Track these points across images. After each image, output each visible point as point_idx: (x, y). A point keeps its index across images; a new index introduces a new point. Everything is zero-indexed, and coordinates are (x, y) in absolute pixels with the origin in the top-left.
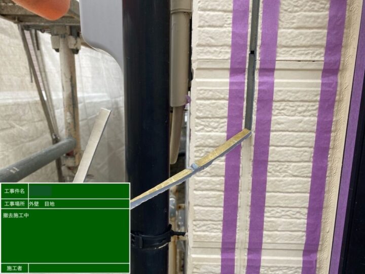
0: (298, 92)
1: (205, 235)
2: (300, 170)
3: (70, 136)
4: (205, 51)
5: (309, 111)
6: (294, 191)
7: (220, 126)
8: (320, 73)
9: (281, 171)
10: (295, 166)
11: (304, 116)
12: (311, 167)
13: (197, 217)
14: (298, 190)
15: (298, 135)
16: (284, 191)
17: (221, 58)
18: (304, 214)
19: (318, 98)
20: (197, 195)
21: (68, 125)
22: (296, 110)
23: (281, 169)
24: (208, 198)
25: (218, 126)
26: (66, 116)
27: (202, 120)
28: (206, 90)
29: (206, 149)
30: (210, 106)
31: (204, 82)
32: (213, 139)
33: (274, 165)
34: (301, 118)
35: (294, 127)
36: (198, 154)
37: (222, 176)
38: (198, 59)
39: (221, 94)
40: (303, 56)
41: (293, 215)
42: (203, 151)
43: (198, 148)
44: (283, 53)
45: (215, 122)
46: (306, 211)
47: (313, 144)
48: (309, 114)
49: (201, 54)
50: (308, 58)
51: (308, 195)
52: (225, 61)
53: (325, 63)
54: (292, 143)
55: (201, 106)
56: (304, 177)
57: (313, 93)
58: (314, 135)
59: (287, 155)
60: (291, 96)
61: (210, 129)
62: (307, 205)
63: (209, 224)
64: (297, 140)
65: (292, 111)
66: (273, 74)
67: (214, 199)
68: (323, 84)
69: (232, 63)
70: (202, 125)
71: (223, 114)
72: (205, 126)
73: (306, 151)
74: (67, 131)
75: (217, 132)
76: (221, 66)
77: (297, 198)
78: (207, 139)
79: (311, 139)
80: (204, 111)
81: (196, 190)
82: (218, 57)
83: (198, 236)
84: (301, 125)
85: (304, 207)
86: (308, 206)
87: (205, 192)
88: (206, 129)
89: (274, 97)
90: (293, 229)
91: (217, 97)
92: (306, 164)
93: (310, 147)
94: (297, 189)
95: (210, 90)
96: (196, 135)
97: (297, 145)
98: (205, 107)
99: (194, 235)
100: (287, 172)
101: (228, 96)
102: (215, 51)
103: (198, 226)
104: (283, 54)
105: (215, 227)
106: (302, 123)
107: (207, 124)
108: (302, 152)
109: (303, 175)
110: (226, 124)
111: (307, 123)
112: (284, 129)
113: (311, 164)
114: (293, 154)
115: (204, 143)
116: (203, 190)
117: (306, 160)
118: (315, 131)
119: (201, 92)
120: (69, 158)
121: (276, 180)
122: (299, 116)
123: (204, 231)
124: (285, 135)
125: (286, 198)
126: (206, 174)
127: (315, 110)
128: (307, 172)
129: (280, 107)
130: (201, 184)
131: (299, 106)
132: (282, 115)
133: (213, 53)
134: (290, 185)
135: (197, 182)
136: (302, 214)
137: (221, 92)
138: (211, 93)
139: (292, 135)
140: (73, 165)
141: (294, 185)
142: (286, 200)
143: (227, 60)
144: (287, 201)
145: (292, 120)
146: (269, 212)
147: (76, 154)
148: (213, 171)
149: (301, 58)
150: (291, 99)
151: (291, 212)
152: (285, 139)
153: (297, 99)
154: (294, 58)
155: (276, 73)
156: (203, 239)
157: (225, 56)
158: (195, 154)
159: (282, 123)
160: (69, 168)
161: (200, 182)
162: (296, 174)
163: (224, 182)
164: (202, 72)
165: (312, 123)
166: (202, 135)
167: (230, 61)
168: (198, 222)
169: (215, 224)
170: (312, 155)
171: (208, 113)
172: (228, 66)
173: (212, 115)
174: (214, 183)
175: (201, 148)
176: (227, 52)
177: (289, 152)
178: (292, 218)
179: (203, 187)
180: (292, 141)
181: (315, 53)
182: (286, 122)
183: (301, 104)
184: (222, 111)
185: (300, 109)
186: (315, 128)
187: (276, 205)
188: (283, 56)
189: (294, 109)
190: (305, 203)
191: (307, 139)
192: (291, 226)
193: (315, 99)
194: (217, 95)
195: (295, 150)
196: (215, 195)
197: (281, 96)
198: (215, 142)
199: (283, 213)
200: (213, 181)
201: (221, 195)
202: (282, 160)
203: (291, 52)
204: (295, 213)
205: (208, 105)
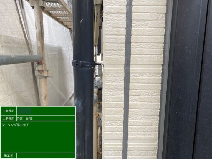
13: (107, 48)
18: (156, 46)
20: (107, 37)
43: (107, 14)
54: (149, 11)
59: (147, 17)
63: (112, 52)
77: (152, 38)
83: (107, 58)
105: (115, 53)
123: (110, 56)
125: (147, 38)
128: (156, 25)
139: (149, 7)
148: (114, 25)
151: (150, 45)
152: (146, 9)
156: (110, 59)
168: (108, 51)
190: (156, 40)
195: (150, 14)
196: (114, 37)
200: (114, 30)
201: (118, 37)
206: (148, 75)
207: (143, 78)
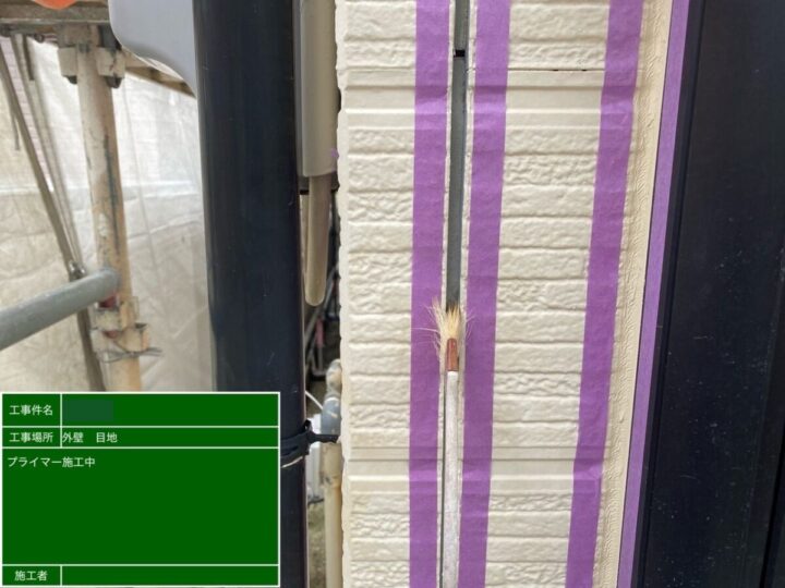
0: (554, 133)
1: (375, 434)
2: (563, 296)
3: (107, 264)
4: (362, 50)
5: (578, 173)
6: (552, 339)
7: (399, 208)
8: (598, 95)
9: (525, 298)
10: (552, 287)
11: (567, 184)
12: (586, 288)
13: (358, 397)
14: (560, 337)
15: (556, 224)
16: (531, 339)
17: (395, 65)
18: (575, 385)
19: (596, 146)
20: (357, 352)
21: (101, 240)
22: (551, 171)
23: (524, 294)
24: (378, 357)
25: (395, 207)
26: (97, 222)
27: (363, 195)
28: (367, 132)
29: (372, 257)
30: (378, 166)
31: (363, 115)
32: (385, 236)
33: (509, 286)
34: (563, 187)
35: (548, 207)
36: (355, 268)
37: (407, 311)
38: (349, 68)
39: (399, 139)
40: (563, 59)
41: (552, 387)
42: (366, 261)
43: (356, 255)
44: (522, 53)
45: (390, 200)
46: (577, 379)
47: (587, 241)
48: (577, 179)
49: (355, 57)
50: (573, 64)
51: (580, 346)
52: (405, 70)
53: (607, 75)
54: (545, 240)
55: (360, 167)
56: (571, 309)
57: (585, 136)
58: (589, 222)
59: (535, 265)
60: (540, 144)
61: (379, 215)
62: (578, 366)
63: (383, 411)
64: (556, 233)
65: (545, 174)
66: (504, 98)
67: (392, 359)
68: (604, 117)
69: (418, 74)
70: (362, 206)
71: (404, 182)
72: (369, 208)
73: (573, 257)
74: (101, 255)
75: (393, 220)
76: (396, 81)
77: (558, 354)
78: (372, 235)
79: (583, 232)
80: (365, 176)
81: (353, 341)
82: (389, 62)
83: (360, 435)
84: (561, 202)
85: (573, 372)
86: (580, 369)
87: (371, 346)
88: (370, 214)
89: (506, 145)
90: (552, 417)
91: (391, 147)
92: (574, 283)
93: (583, 248)
94: (558, 333)
95: (377, 133)
96: (352, 227)
97: (555, 244)
98: (367, 169)
99: (353, 435)
100: (536, 301)
101: (412, 145)
102: (384, 50)
103: (361, 415)
104: (523, 56)
105: (396, 415)
106: (565, 197)
107: (373, 204)
108: (565, 260)
109: (568, 307)
110: (411, 203)
111: (574, 197)
112: (527, 212)
113: (585, 283)
114: (547, 263)
115: (368, 244)
116: (367, 342)
117: (574, 274)
118: (592, 214)
119: (358, 136)
120: (107, 313)
121: (515, 317)
122: (559, 184)
123: (373, 426)
124: (531, 224)
125: (537, 354)
126: (373, 308)
127: (591, 171)
128: (577, 299)
129: (518, 165)
130: (363, 330)
131: (557, 163)
132: (524, 183)
133: (379, 54)
134: (543, 326)
135: (355, 326)
136: (569, 385)
137: (399, 135)
138: (378, 138)
139: (543, 223)
140: (116, 328)
141: (551, 326)
142: (537, 357)
143: (408, 68)
144: (539, 360)
145: (543, 194)
146: (503, 383)
147: (122, 303)
148: (387, 301)
149: (560, 64)
150: (540, 149)
151: (547, 382)
152: (531, 233)
153: (553, 149)
154: (544, 65)
155: (510, 96)
156: (371, 441)
157: (404, 61)
158: (350, 267)
159: (524, 200)
160: (107, 334)
161: (362, 324)
162: (554, 303)
163: (410, 323)
164: (359, 95)
165: (584, 198)
166: (362, 227)
167: (414, 71)
168: (360, 407)
169: (395, 411)
170: (587, 264)
171: (372, 180)
172: (411, 81)
173: (383, 185)
174: (390, 327)
175: (362, 255)
176: (408, 53)
177: (540, 258)
178: (550, 395)
179: (369, 335)
180: (544, 235)
181: (587, 55)
182: (531, 197)
183: (562, 158)
184: (402, 176)
185: (559, 170)
186: (591, 207)
187: (516, 368)
188: (524, 59)
189: (548, 169)
190: (575, 362)
191: (575, 232)
192: (548, 411)
193: (589, 148)
194: (391, 143)
195: (551, 255)
196: (393, 349)
197: (519, 143)
198: (389, 242)
199: (532, 385)
200: (389, 323)
201: (404, 350)
202: (526, 275)
203: (538, 52)
204: (555, 384)
205: (373, 163)
206: (538, 503)
207: (520, 514)
